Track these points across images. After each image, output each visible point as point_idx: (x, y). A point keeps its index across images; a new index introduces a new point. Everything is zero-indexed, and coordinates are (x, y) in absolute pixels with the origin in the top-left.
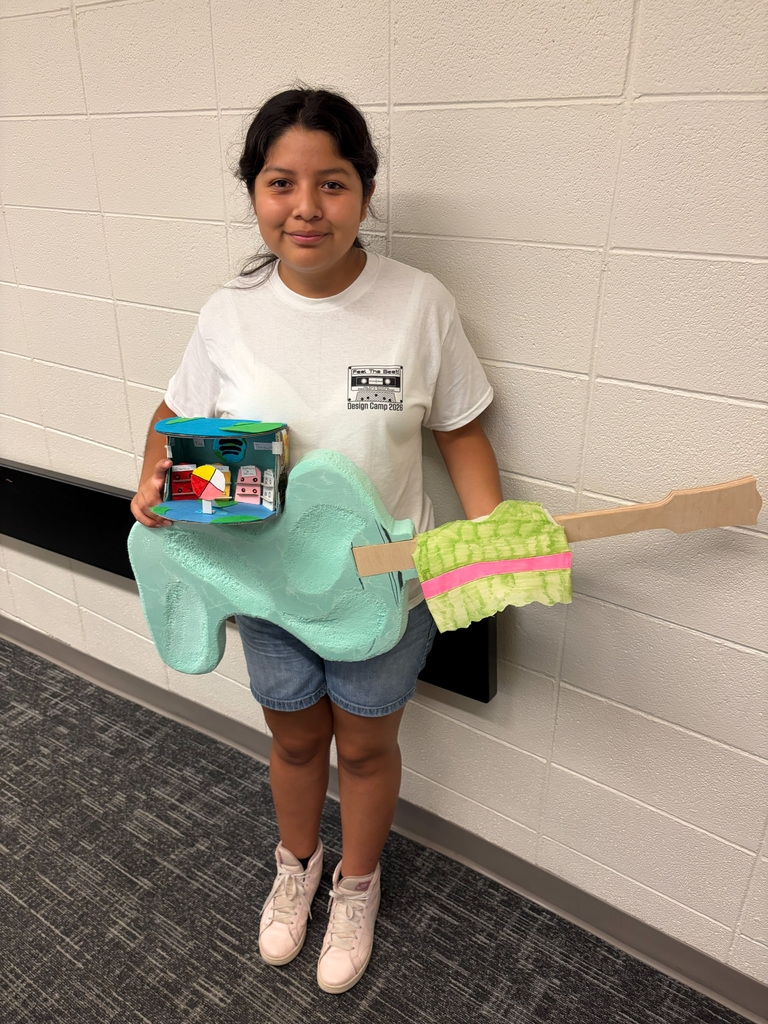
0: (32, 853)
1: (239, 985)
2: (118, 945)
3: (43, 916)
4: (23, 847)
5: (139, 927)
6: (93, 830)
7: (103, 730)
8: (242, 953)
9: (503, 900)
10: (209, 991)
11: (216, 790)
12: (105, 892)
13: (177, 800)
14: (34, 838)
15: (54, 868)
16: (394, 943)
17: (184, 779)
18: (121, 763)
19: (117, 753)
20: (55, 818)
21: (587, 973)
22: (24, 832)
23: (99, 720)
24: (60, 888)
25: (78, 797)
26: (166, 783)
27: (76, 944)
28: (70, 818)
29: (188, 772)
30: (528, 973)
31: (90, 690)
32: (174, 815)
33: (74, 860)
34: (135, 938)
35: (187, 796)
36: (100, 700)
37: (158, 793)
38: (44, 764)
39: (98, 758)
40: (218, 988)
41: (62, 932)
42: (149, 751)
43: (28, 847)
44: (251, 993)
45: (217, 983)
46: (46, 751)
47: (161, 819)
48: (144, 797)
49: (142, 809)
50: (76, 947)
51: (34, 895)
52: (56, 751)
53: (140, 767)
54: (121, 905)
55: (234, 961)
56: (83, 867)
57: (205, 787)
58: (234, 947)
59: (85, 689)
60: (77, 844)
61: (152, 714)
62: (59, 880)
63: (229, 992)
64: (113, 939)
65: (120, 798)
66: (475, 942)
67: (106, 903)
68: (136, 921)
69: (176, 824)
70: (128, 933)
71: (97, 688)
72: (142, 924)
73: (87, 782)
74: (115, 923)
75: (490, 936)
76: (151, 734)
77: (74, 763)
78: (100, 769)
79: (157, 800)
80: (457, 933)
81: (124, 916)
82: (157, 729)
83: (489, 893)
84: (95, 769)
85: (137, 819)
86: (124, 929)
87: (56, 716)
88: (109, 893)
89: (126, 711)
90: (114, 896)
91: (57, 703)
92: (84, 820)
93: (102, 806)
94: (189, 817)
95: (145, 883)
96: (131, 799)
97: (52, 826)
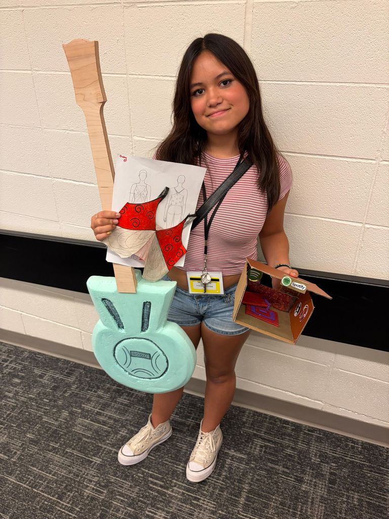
0: (21, 455)
1: (172, 507)
2: (93, 499)
3: (42, 491)
4: (15, 453)
5: (103, 486)
6: (55, 435)
7: (41, 376)
8: (167, 488)
9: (293, 429)
10: (156, 514)
11: (120, 400)
12: (75, 470)
13: (100, 409)
14: (20, 447)
15: (38, 462)
16: (247, 464)
17: (99, 396)
18: (58, 394)
19: (55, 389)
20: (29, 432)
21: (346, 457)
22: (13, 444)
23: (37, 371)
24: (47, 473)
25: (40, 417)
26: (89, 400)
27: (68, 503)
28: (38, 431)
29: (100, 393)
30: (318, 464)
31: (26, 354)
32: (101, 418)
33: (50, 455)
34: (102, 493)
35: (105, 406)
36: (34, 359)
37: (88, 407)
38: (12, 402)
39: (44, 394)
40: (160, 511)
41: (57, 498)
42: (74, 383)
43: (19, 453)
44: (179, 510)
45: (158, 508)
46: (11, 395)
47: (94, 422)
48: (80, 411)
49: (81, 418)
50: (69, 505)
51: (32, 480)
52: (17, 393)
53: (71, 394)
54: (87, 475)
55: (164, 494)
56: (57, 458)
57: (113, 399)
58: (161, 486)
59: (22, 354)
60: (49, 445)
61: (68, 362)
62: (45, 468)
63: (168, 512)
64: (88, 496)
65: (65, 414)
66: (287, 454)
67: (78, 476)
68: (98, 483)
69: (104, 423)
70: (97, 490)
71: (30, 352)
72: (103, 484)
73: (42, 408)
74: (87, 486)
75: (293, 449)
76: (71, 374)
77: (31, 399)
78: (48, 399)
79: (88, 411)
80: (276, 451)
81: (91, 481)
82: (74, 371)
83: (284, 427)
84: (45, 400)
85: (79, 424)
86: (93, 489)
87: (10, 373)
88: (78, 470)
89: (51, 363)
90: (81, 471)
91: (7, 366)
92: (48, 431)
93: (57, 420)
94: (110, 418)
95: (97, 460)
96: (71, 413)
97: (30, 438)
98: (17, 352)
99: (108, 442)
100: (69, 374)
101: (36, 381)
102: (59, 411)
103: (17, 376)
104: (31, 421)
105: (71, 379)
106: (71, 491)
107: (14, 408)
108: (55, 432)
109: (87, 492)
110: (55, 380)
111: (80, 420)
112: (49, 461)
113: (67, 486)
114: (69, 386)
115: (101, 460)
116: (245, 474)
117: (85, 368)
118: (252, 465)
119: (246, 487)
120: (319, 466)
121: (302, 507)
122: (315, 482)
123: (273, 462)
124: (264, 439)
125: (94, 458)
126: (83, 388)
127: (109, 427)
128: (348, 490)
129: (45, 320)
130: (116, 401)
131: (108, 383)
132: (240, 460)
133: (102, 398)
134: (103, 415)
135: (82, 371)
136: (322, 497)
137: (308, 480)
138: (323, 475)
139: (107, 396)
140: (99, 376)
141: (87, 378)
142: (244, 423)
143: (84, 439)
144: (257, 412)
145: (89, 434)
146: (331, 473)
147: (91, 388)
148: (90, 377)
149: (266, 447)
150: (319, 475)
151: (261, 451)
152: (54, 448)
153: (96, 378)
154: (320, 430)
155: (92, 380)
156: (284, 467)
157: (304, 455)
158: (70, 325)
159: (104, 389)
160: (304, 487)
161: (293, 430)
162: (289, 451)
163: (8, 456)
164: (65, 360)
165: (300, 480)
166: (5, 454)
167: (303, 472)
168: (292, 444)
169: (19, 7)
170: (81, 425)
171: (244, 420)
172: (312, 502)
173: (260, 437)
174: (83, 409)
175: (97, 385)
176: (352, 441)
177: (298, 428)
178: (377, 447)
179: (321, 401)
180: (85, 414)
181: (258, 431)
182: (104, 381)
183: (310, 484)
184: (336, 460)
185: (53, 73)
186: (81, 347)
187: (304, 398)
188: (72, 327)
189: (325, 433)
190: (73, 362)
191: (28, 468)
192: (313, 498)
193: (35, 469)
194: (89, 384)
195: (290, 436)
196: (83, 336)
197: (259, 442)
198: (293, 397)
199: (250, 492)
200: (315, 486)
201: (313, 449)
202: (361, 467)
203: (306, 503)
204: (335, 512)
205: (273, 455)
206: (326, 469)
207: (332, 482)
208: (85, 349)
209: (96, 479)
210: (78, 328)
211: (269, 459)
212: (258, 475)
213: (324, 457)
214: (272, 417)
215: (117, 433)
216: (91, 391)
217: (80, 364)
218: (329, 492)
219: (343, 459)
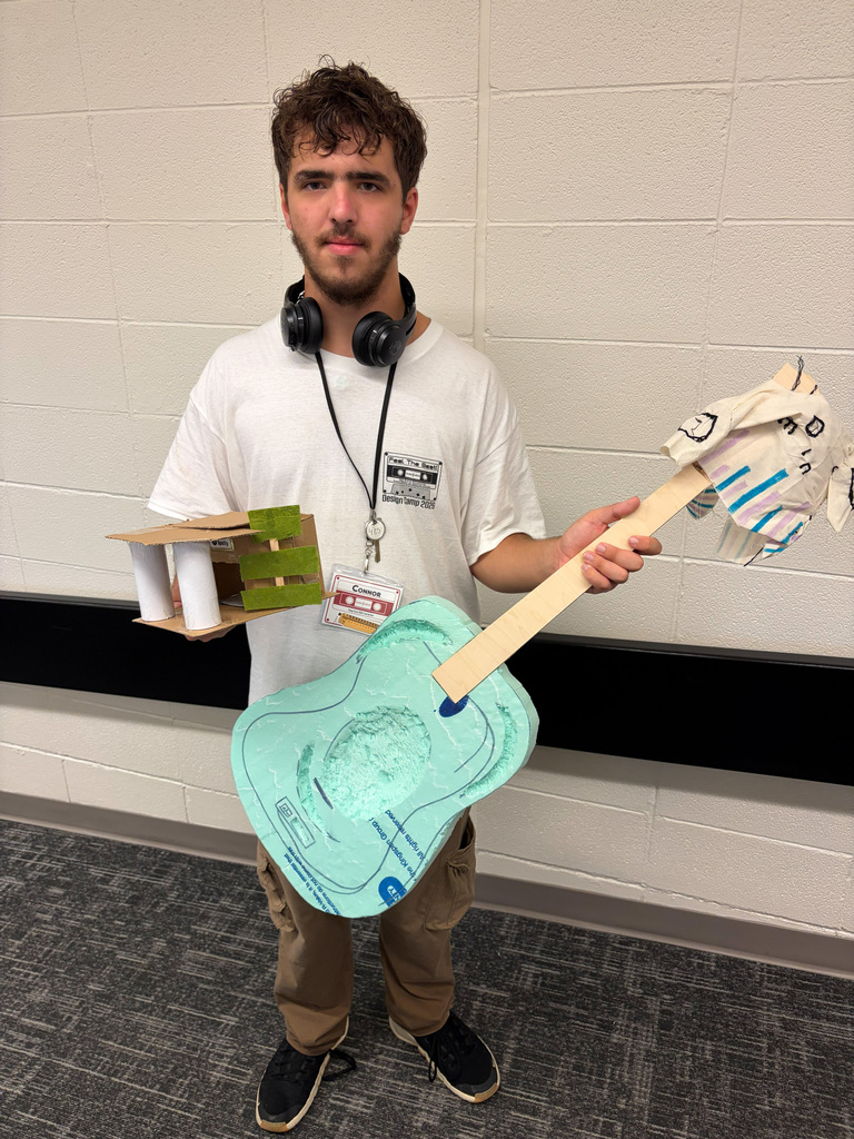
98: (52, 838)
99: (247, 987)
100: (160, 873)
101: (95, 890)
102: (148, 940)
103: (56, 884)
104: (93, 962)
105: (166, 882)
106: (185, 1076)
107: (56, 941)
108: (143, 976)
109: (216, 1075)
110: (134, 885)
111: (190, 953)
112: (136, 1028)
113: (175, 1068)
114: (162, 894)
115: (237, 1019)
116: (508, 1023)
117: (191, 859)
118: (521, 1008)
119: (512, 1044)
120: (640, 1002)
121: (613, 1070)
122: (636, 1028)
123: (558, 1000)
124: (540, 964)
125: (223, 1016)
126: (191, 897)
127: (247, 962)
128: (694, 1037)
129: (112, 768)
130: (257, 916)
131: (239, 885)
132: (499, 1001)
133: (229, 911)
134: (235, 942)
135: (185, 866)
136: (647, 1051)
137: (622, 1025)
138: (648, 1016)
139: (239, 907)
140: (219, 873)
141: (196, 877)
142: (502, 938)
143: (201, 985)
144: (525, 919)
145: (209, 976)
146: (663, 1012)
147: (205, 895)
148: (202, 876)
149: (544, 976)
150: (641, 1016)
151: (536, 983)
152: (145, 1006)
153: (215, 878)
154: (641, 941)
155: (206, 881)
156: (578, 1007)
157: (612, 986)
158: (162, 774)
159: (233, 895)
160: (615, 1038)
161: (592, 944)
162: (586, 980)
163: (56, 1025)
164: (150, 848)
165: (607, 1027)
166: (48, 1022)
167: (614, 1013)
168: (592, 968)
169: (100, 220)
170: (191, 962)
171: (502, 933)
172: (631, 1062)
173: (533, 960)
174: (194, 934)
175: (217, 889)
176: (700, 955)
177: (601, 940)
178: (742, 963)
179: (640, 884)
180: (199, 942)
181: (528, 949)
182: (230, 882)
183: (626, 1032)
184: (671, 989)
185: (156, 324)
186: (183, 819)
187: (609, 880)
188: (168, 778)
189: (650, 944)
190: (166, 851)
191: (96, 1043)
192: (632, 1055)
193: (112, 1043)
194: (202, 888)
195: (587, 954)
196: (187, 797)
197: (533, 969)
198: (589, 880)
199: (517, 1052)
200: (636, 1034)
201: (630, 973)
202: (715, 998)
203: (619, 1063)
204: (671, 1073)
205: (559, 988)
206: (653, 1005)
207: (665, 1026)
208: (191, 822)
209: (231, 1052)
210: (178, 781)
211: (550, 996)
212: (532, 1024)
213: (649, 986)
214: (553, 925)
215: (264, 972)
216: (207, 900)
217: (180, 854)
218: (660, 1042)
219: (683, 986)
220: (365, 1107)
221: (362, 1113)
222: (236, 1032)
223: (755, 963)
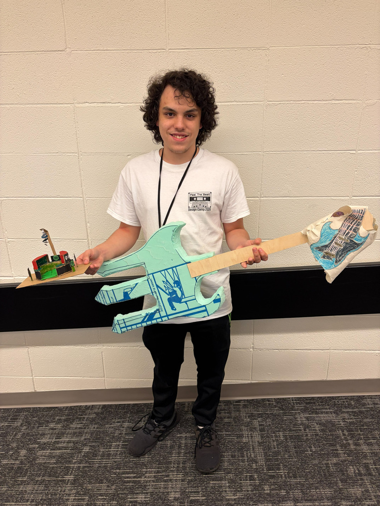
220: (145, 498)
221: (145, 501)
222: (74, 482)
223: (290, 398)
